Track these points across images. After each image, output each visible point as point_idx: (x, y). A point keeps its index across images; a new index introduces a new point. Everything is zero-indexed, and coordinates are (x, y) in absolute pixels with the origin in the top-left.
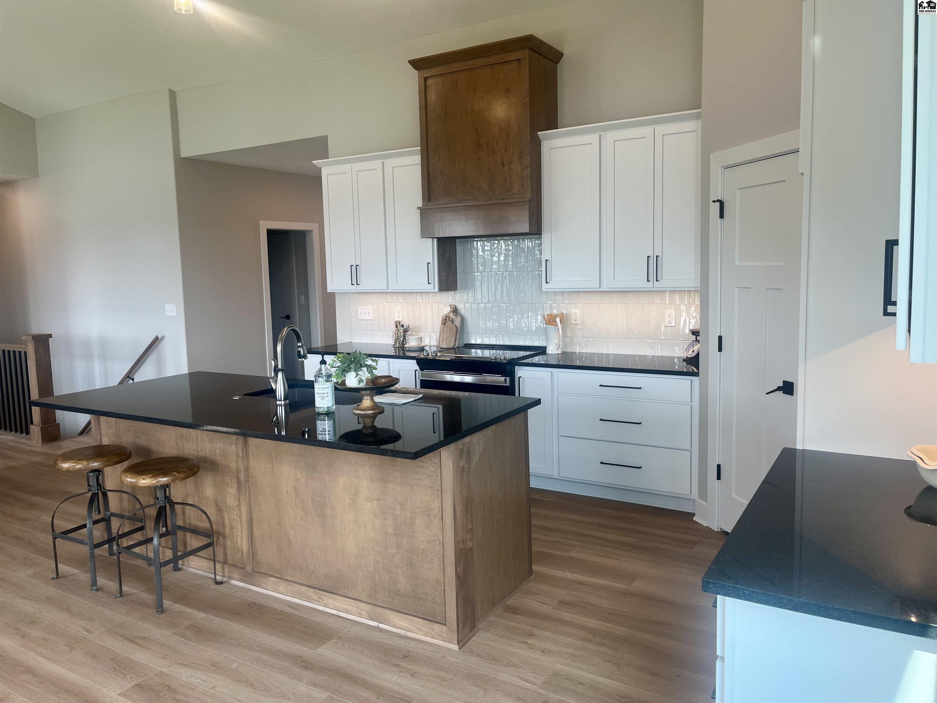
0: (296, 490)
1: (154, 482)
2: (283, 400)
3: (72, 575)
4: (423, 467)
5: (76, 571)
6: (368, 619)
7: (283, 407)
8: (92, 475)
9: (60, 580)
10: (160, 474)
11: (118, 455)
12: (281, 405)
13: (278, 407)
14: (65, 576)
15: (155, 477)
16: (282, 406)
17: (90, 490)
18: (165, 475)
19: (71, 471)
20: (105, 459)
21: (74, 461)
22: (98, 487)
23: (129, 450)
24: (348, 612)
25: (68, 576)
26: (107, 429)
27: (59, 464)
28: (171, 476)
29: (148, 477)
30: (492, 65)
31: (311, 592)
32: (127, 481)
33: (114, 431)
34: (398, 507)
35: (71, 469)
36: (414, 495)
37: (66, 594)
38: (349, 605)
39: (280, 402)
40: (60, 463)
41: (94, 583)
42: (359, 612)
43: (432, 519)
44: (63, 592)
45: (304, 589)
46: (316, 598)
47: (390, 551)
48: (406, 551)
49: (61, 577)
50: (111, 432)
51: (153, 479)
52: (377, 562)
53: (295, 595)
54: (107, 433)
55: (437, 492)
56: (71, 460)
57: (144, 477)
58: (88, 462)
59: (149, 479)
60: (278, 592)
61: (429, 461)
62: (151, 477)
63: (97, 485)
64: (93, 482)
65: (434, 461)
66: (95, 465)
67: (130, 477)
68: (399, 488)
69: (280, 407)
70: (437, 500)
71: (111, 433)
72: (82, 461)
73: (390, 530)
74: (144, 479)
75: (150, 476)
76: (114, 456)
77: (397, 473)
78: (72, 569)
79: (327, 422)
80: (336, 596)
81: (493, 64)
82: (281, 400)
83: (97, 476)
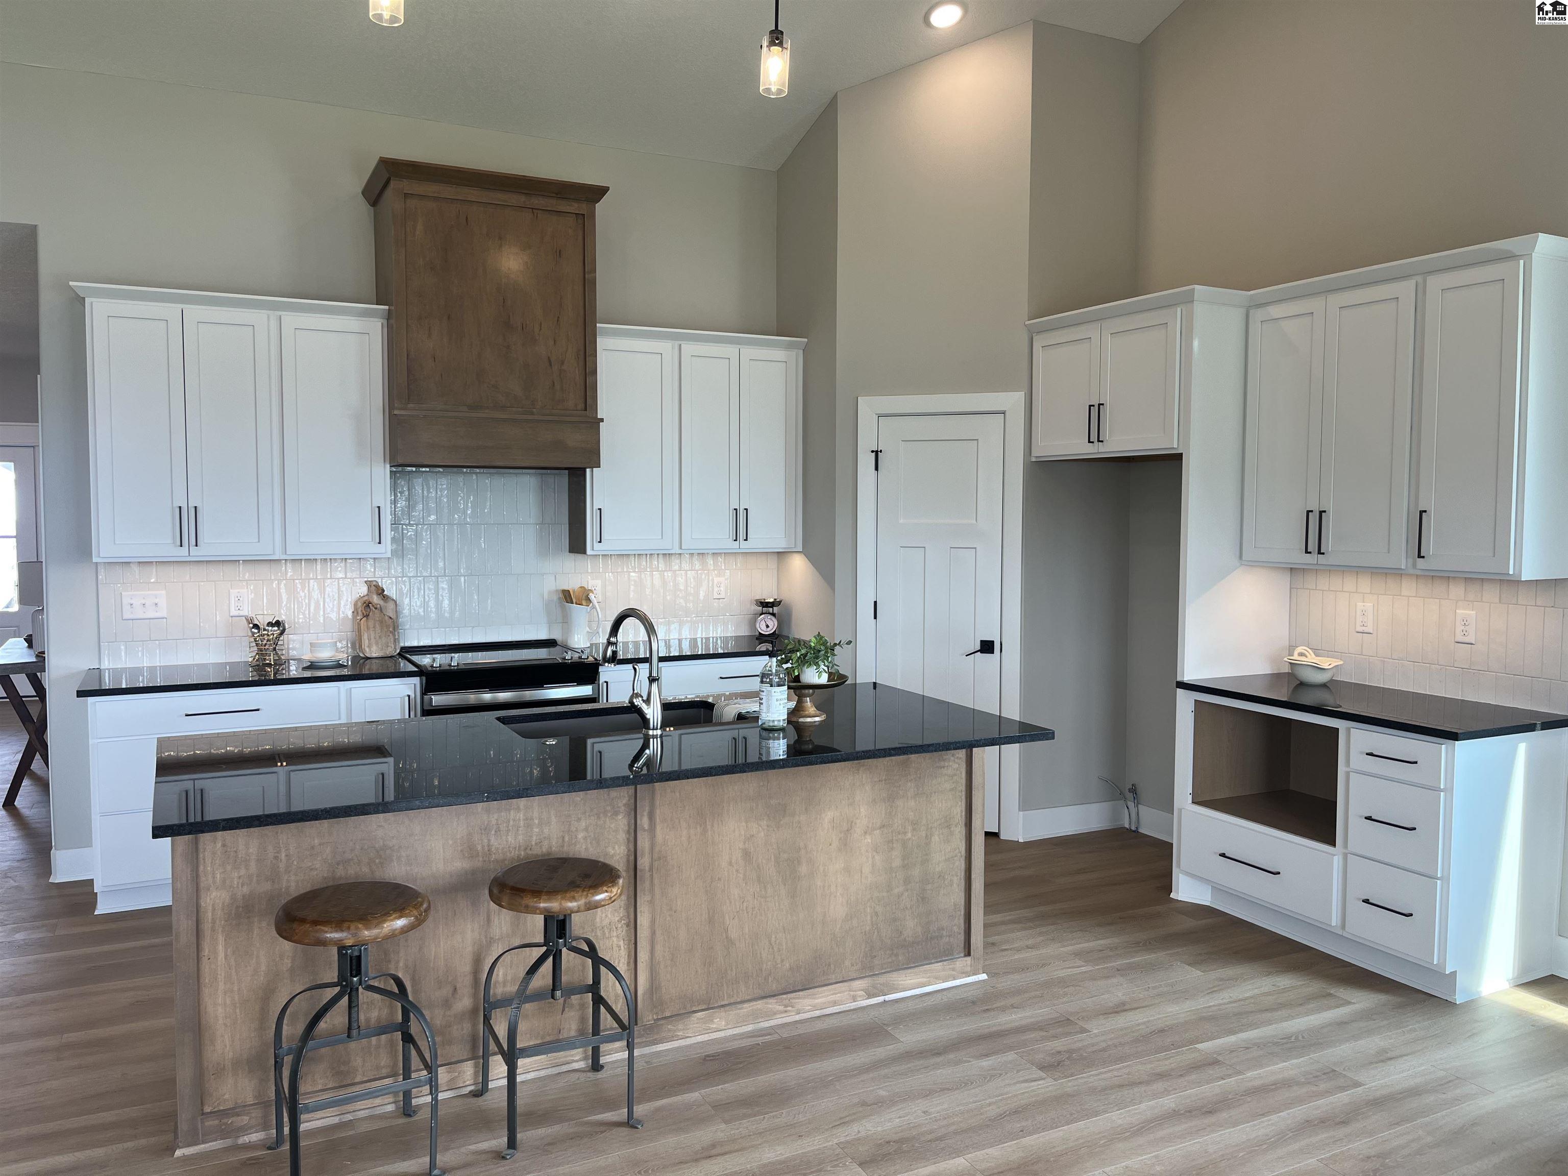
0: (747, 854)
2: (659, 728)
4: (944, 767)
6: (866, 999)
7: (659, 739)
12: (654, 737)
13: (651, 740)
16: (657, 738)
24: (835, 1003)
30: (533, 209)
31: (772, 1004)
34: (910, 828)
36: (931, 806)
38: (836, 994)
39: (655, 731)
42: (853, 996)
43: (952, 829)
45: (759, 1004)
46: (781, 1008)
47: (896, 891)
48: (917, 883)
52: (876, 914)
53: (746, 1021)
55: (960, 794)
60: (710, 1031)
61: (952, 758)
65: (957, 755)
68: (912, 803)
69: (655, 739)
70: (960, 803)
73: (897, 863)
77: (909, 784)
79: (781, 740)
80: (817, 990)
81: (535, 209)
82: (657, 729)
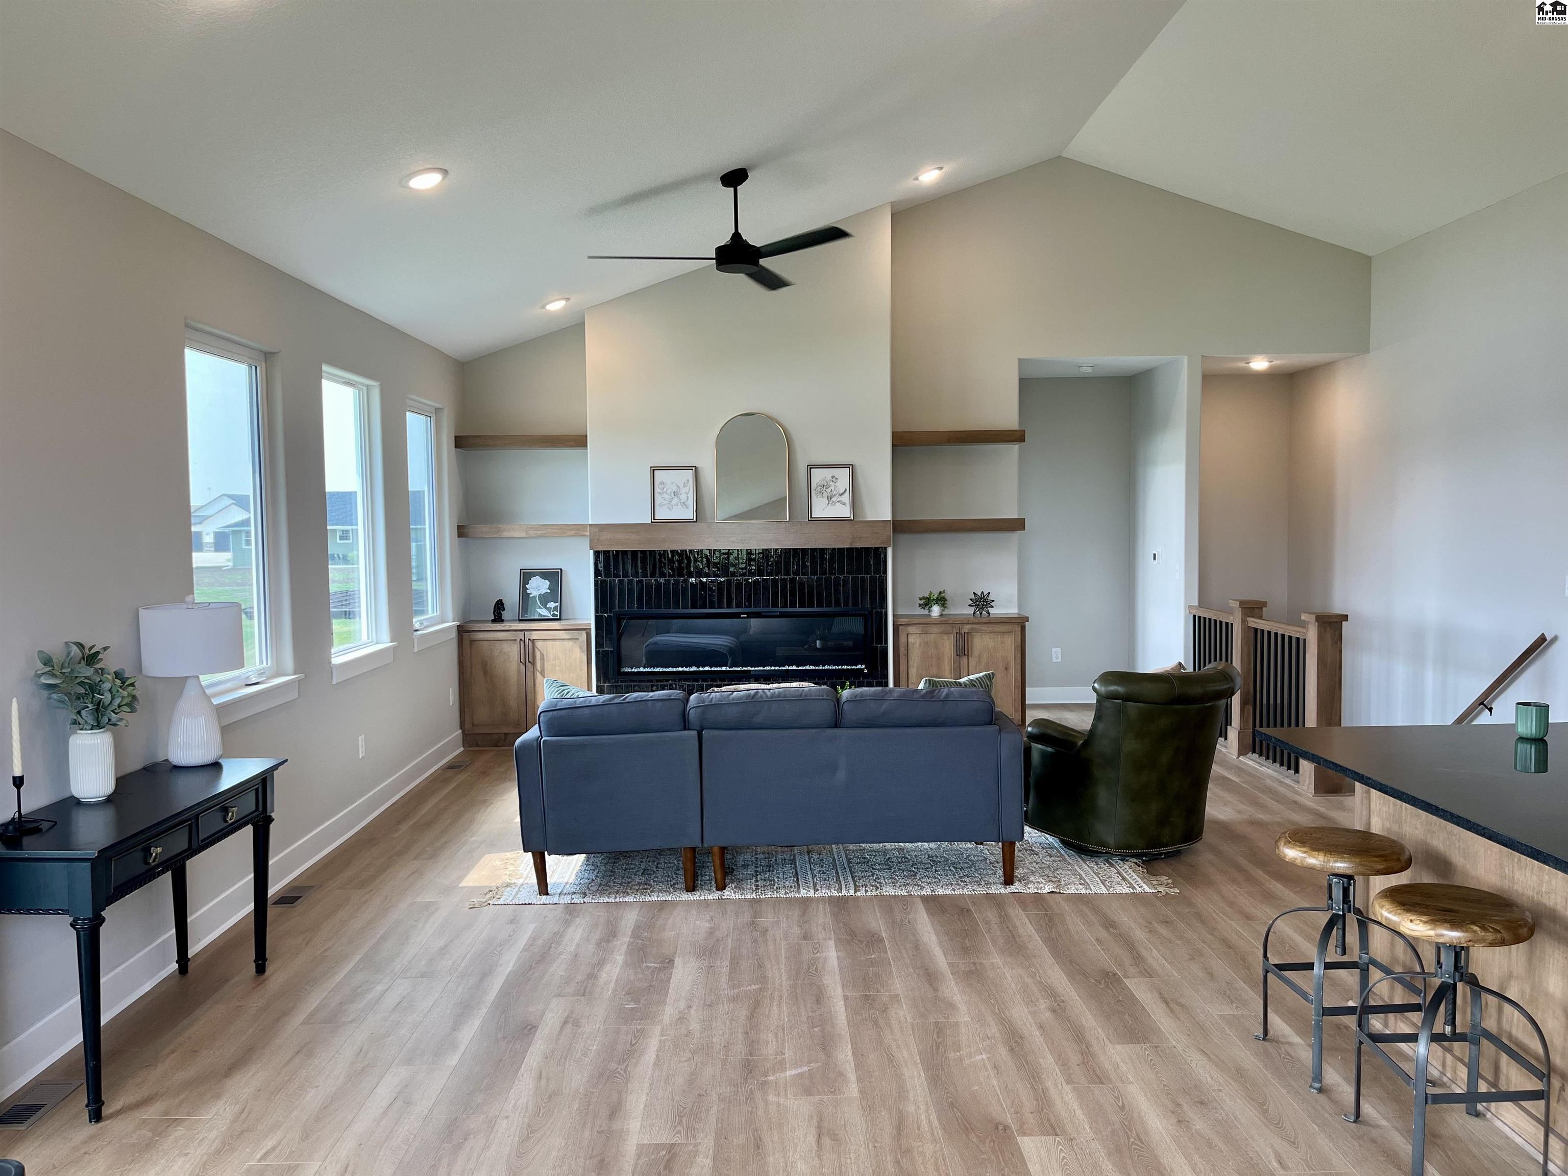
1: (1432, 933)
3: (1289, 1043)
5: (1297, 1039)
8: (1336, 882)
9: (1266, 1044)
10: (1445, 921)
11: (1384, 857)
14: (1277, 1042)
15: (1435, 925)
17: (1330, 908)
18: (1455, 924)
19: (1296, 866)
20: (1358, 860)
21: (1304, 849)
22: (1345, 905)
23: (1407, 853)
25: (1282, 1043)
26: (1380, 804)
27: (1281, 848)
28: (1467, 931)
29: (1421, 921)
32: (1382, 915)
33: (1391, 811)
35: (1298, 862)
37: (1269, 1076)
40: (1283, 846)
41: (1318, 1076)
44: (1266, 1069)
49: (1269, 1040)
50: (1387, 809)
51: (1429, 927)
54: (1380, 810)
56: (1300, 847)
57: (1413, 917)
58: (1326, 858)
59: (1421, 924)
62: (1425, 922)
63: (1344, 903)
64: (1338, 893)
66: (1341, 865)
67: (1388, 909)
71: (1386, 812)
72: (1317, 853)
74: (1411, 921)
75: (1424, 918)
76: (1375, 859)
78: (1292, 1033)
83: (1345, 885)
